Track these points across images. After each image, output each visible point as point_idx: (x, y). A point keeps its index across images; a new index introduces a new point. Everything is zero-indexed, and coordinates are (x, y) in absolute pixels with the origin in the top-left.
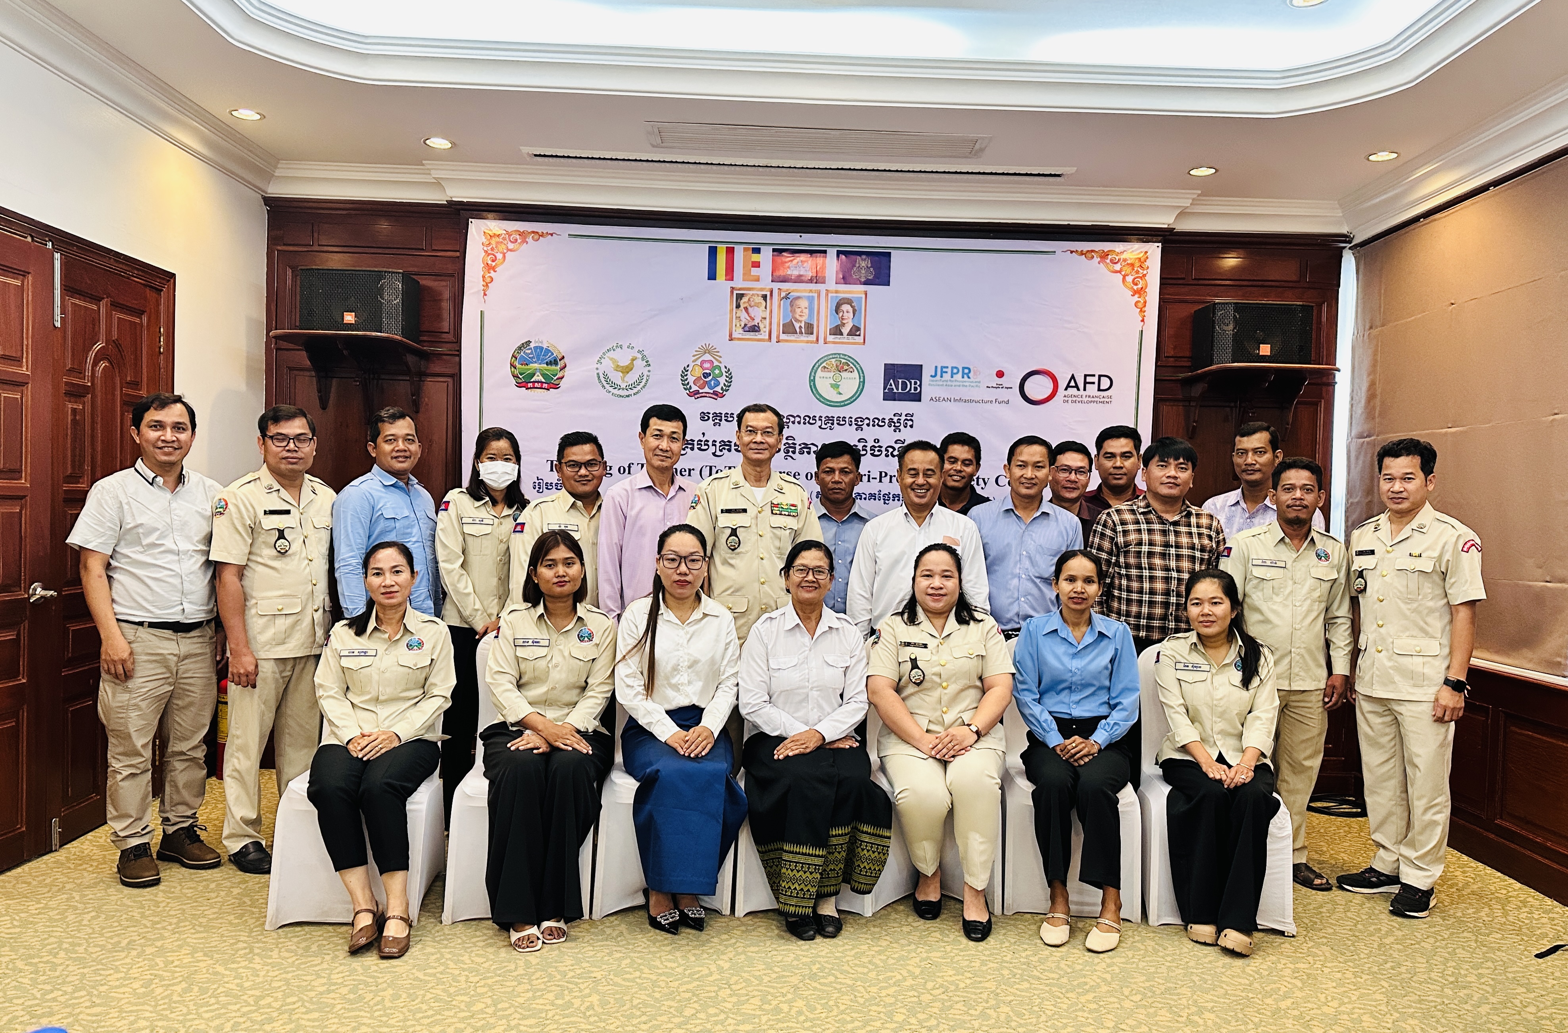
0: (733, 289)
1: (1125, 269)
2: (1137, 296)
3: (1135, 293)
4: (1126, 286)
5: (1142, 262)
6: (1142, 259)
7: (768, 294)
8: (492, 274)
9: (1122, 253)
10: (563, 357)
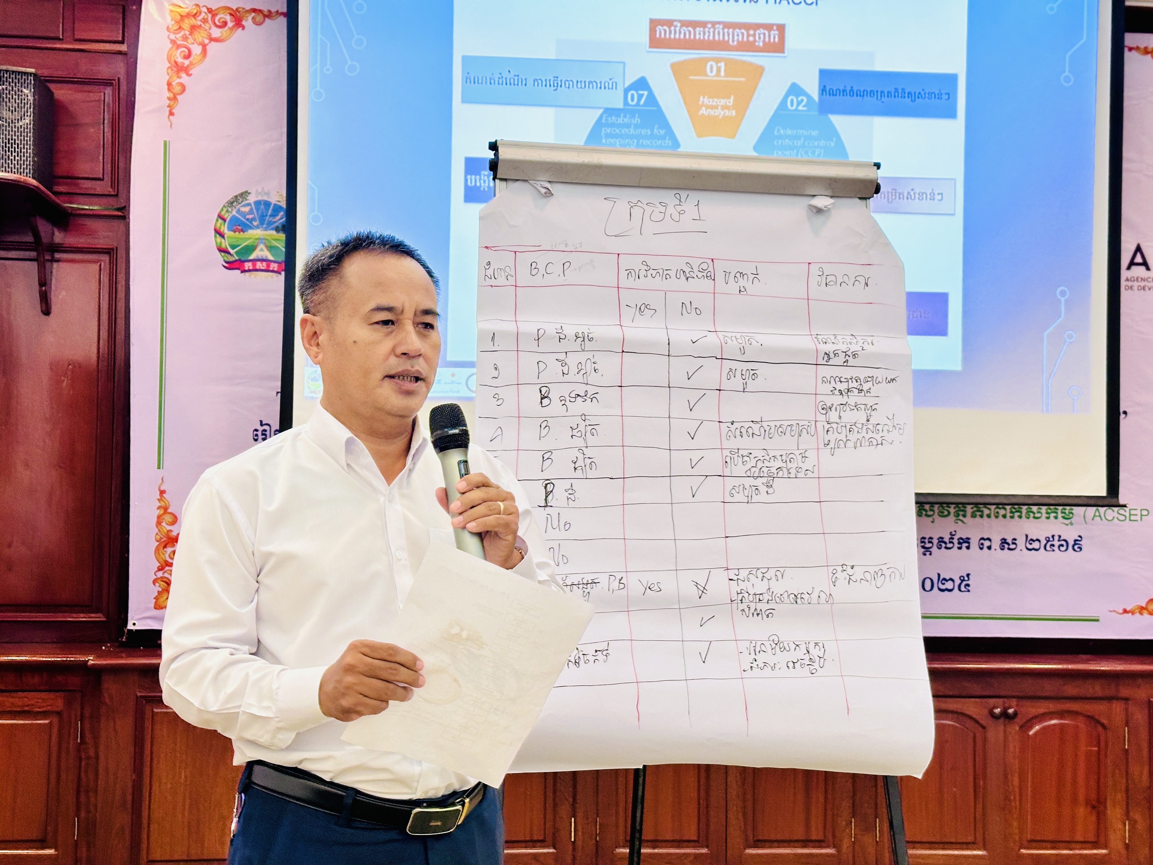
8: (184, 78)
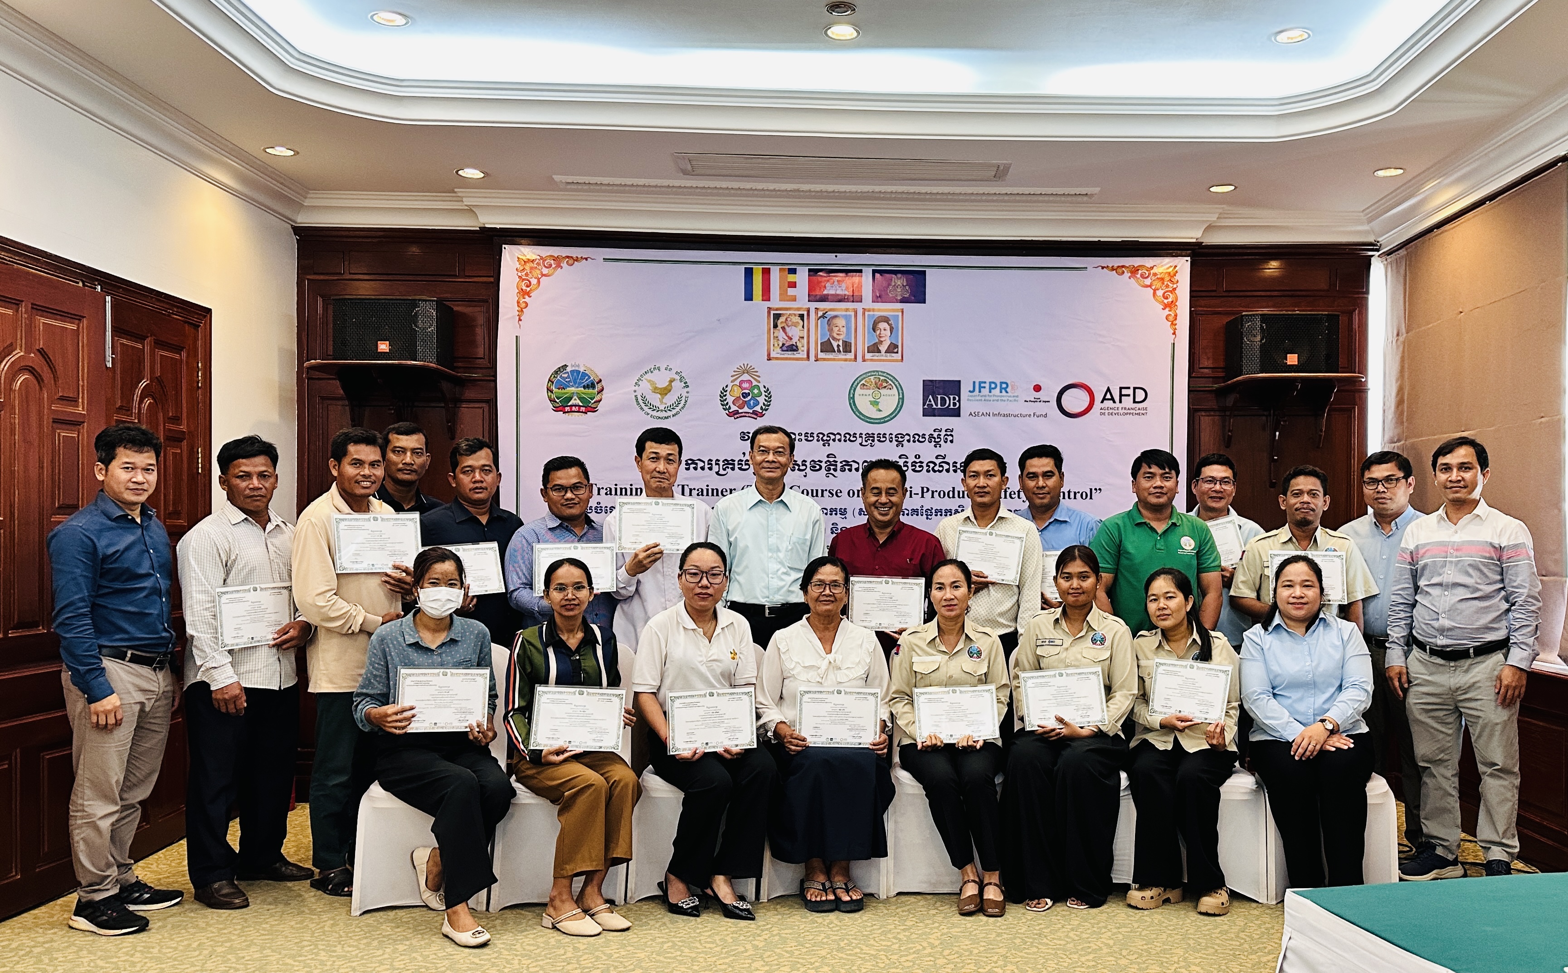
0: (769, 309)
1: (1155, 283)
2: (1167, 309)
3: (1166, 306)
4: (1156, 300)
5: (1172, 276)
6: (1172, 274)
7: (805, 313)
8: (527, 299)
9: (1152, 268)
10: (600, 381)
